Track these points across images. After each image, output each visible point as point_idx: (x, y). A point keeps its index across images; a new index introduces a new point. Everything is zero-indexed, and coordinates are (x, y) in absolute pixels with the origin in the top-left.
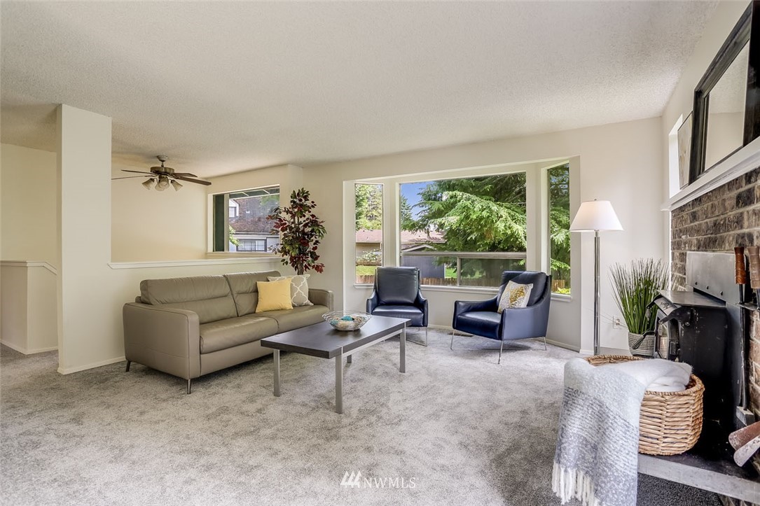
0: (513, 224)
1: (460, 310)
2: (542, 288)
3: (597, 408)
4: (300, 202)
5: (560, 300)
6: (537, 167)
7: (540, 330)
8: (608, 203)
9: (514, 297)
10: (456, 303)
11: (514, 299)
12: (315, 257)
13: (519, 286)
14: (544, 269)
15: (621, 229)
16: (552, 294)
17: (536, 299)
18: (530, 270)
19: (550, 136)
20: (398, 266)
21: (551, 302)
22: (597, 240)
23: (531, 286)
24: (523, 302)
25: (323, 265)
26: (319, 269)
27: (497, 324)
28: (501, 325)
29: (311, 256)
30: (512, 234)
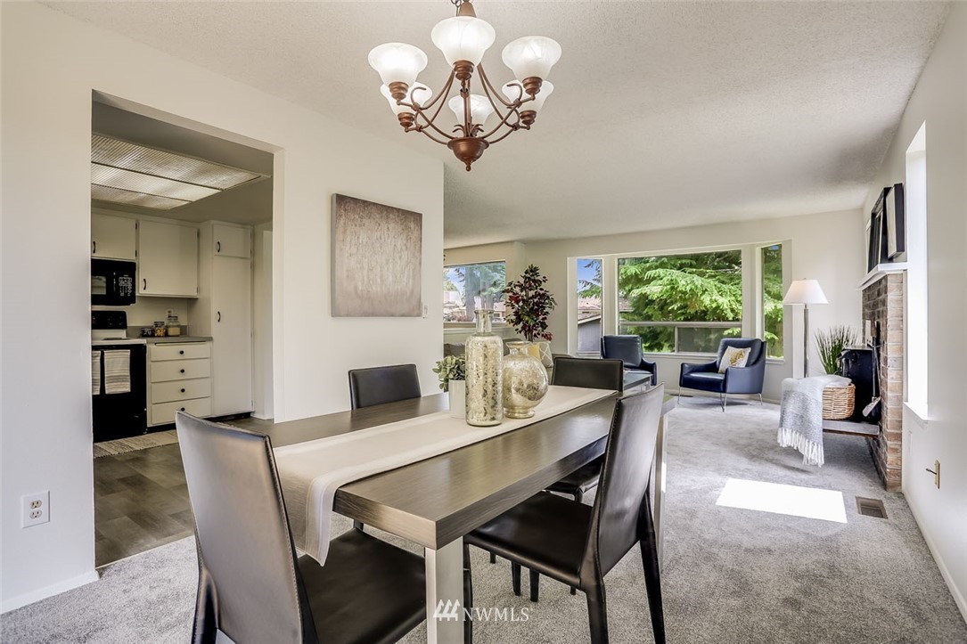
0: (718, 298)
1: (686, 371)
2: (758, 352)
3: (802, 397)
4: (532, 276)
5: (773, 363)
6: (752, 247)
7: (756, 389)
8: (816, 282)
9: (734, 360)
10: (682, 365)
11: (734, 361)
12: (544, 326)
13: (738, 350)
14: (758, 336)
15: (826, 302)
16: (767, 358)
17: (753, 361)
18: (746, 337)
19: (766, 222)
20: (617, 335)
21: (766, 366)
22: (806, 311)
23: (749, 350)
24: (742, 363)
25: (550, 335)
26: (548, 337)
27: (721, 380)
28: (725, 381)
29: (541, 326)
30: (718, 307)
